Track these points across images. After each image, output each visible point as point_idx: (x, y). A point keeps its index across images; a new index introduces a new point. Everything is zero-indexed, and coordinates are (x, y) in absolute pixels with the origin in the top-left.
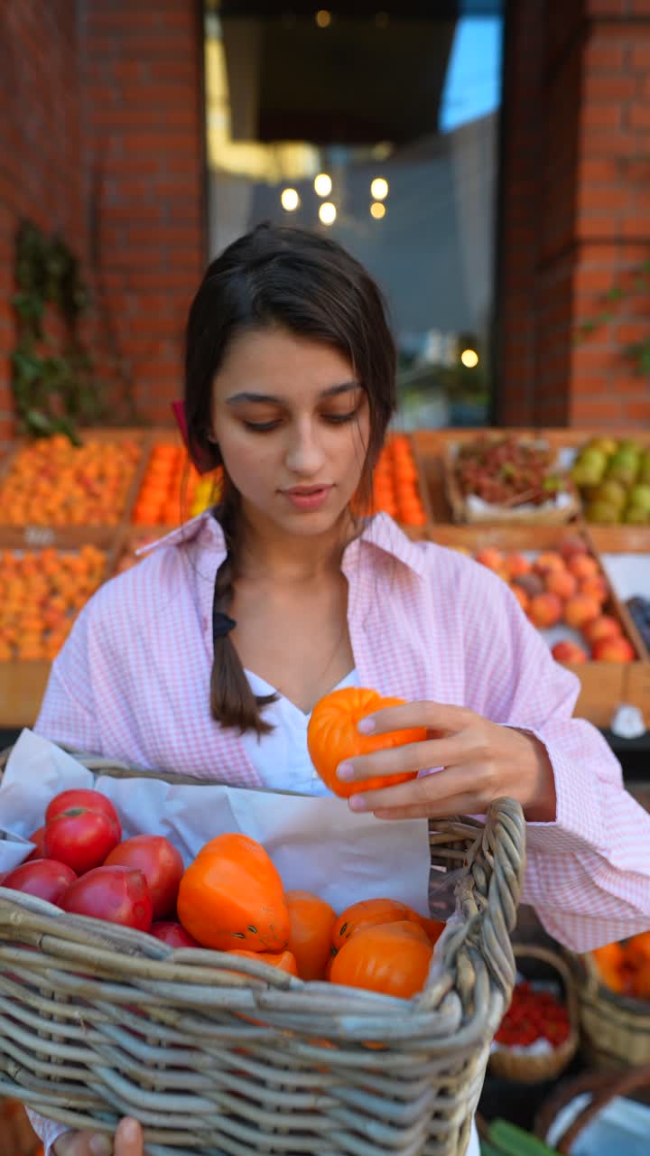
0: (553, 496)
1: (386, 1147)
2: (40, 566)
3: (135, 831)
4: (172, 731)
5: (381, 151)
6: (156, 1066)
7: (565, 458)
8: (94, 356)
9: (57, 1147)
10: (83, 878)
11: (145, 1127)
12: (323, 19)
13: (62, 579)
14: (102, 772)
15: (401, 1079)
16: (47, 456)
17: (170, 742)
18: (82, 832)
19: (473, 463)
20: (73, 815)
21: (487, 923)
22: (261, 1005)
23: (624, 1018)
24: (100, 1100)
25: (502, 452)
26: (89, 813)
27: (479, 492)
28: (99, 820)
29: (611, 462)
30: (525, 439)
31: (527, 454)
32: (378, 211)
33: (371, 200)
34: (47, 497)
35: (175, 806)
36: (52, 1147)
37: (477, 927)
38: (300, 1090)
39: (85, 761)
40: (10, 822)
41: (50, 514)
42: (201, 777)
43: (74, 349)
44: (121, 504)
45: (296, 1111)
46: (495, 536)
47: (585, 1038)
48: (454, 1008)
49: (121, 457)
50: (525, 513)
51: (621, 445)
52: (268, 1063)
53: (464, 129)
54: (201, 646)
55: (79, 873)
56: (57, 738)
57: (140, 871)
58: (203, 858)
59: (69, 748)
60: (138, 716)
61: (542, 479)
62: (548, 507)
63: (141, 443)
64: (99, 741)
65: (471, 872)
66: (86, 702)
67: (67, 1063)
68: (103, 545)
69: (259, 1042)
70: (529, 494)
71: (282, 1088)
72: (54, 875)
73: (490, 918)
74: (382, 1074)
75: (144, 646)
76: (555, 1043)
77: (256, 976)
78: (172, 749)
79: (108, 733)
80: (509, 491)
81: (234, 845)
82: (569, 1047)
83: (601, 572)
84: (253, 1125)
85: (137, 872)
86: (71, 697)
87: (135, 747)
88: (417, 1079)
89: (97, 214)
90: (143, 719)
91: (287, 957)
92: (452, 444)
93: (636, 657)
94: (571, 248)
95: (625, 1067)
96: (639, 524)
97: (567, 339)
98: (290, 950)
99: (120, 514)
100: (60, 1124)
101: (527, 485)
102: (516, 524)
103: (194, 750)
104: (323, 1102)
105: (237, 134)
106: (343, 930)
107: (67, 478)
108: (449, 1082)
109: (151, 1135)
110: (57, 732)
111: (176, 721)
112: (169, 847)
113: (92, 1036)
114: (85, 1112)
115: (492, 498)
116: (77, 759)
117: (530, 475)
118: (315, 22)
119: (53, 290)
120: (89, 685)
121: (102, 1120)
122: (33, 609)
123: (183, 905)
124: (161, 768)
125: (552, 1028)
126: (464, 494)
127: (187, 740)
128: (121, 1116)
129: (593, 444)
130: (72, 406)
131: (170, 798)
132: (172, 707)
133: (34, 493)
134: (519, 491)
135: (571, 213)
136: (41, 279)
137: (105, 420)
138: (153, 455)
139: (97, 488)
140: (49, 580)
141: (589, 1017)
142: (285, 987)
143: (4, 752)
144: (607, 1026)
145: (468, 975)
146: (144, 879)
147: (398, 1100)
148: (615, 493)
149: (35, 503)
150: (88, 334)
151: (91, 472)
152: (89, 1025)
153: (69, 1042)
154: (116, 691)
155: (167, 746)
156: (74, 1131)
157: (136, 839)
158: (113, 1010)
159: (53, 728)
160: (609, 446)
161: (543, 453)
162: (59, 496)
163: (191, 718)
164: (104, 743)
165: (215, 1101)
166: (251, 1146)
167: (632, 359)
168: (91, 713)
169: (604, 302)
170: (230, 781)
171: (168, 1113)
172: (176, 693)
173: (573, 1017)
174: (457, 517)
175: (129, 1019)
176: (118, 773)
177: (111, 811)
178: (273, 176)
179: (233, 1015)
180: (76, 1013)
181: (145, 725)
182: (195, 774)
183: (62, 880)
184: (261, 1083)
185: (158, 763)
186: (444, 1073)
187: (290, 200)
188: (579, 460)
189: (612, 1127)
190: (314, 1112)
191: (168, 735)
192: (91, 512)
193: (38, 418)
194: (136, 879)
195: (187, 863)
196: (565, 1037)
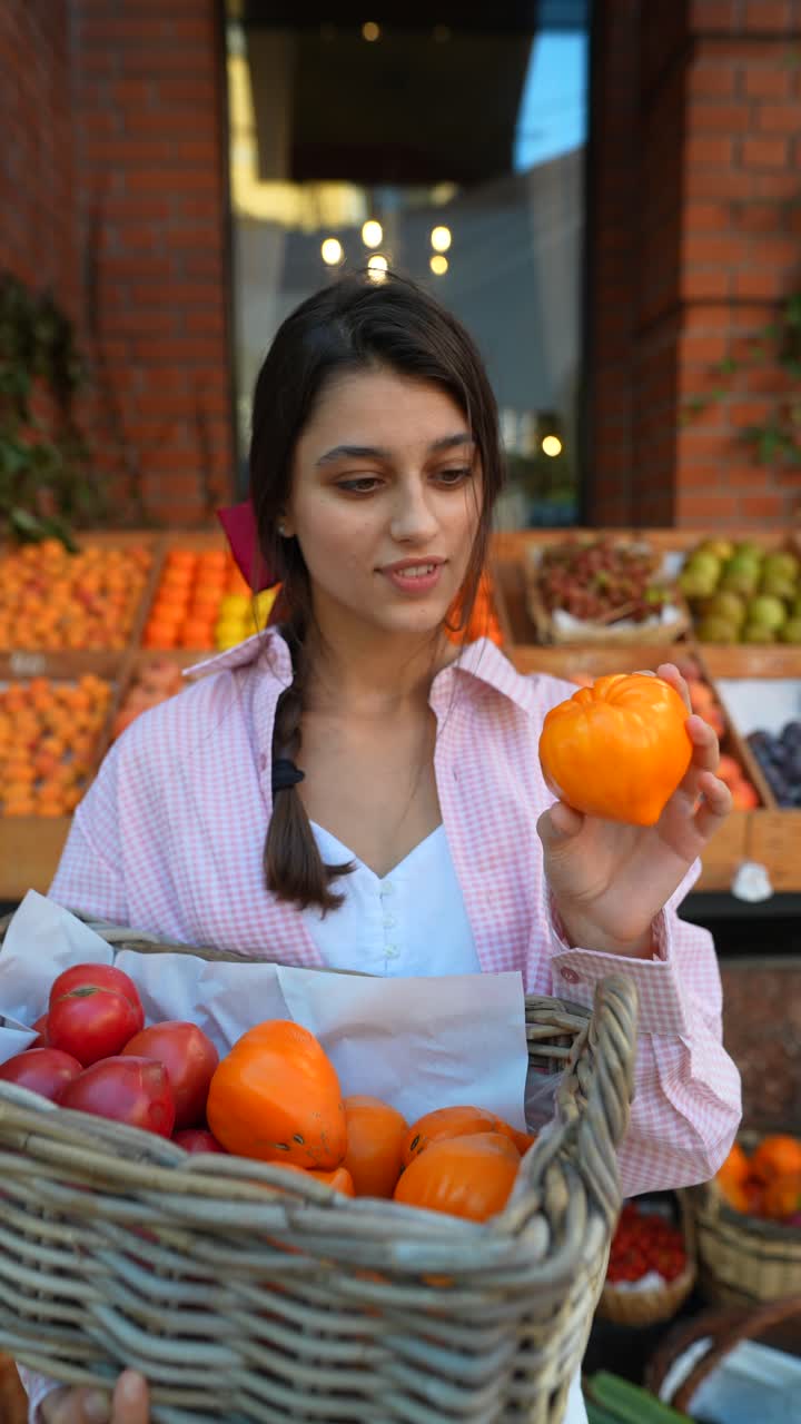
0: (657, 610)
1: (451, 1413)
2: (28, 700)
3: (161, 1016)
4: (215, 892)
5: (442, 194)
6: (165, 1304)
7: (671, 564)
8: (92, 443)
9: (45, 1408)
10: (90, 1069)
11: (152, 1383)
12: (371, 32)
13: (56, 716)
14: (124, 945)
15: (471, 1325)
16: (36, 565)
17: (211, 906)
18: (95, 1016)
19: (561, 570)
20: (83, 995)
21: (586, 1131)
22: (295, 1227)
23: (751, 1243)
24: (97, 1347)
25: (595, 557)
26: (103, 993)
27: (567, 606)
28: (116, 1002)
29: (727, 569)
30: (622, 541)
31: (624, 558)
32: (439, 266)
33: (430, 252)
34: (36, 616)
35: (212, 988)
36: (39, 1409)
37: (572, 1137)
38: (345, 1338)
39: (105, 932)
40: (11, 1006)
41: (40, 637)
42: (245, 953)
43: (68, 433)
44: (127, 624)
45: (340, 1366)
46: (587, 659)
47: (704, 1269)
48: (539, 1233)
49: (129, 565)
50: (624, 630)
51: (738, 549)
52: (304, 1302)
53: (542, 169)
54: (255, 789)
55: (86, 1066)
56: (73, 903)
57: (160, 1063)
58: (241, 1049)
59: (85, 916)
60: (175, 874)
61: (644, 589)
62: (652, 622)
63: (152, 549)
64: (126, 906)
65: (575, 1071)
66: (113, 857)
67: (59, 1299)
68: (108, 675)
69: (291, 1273)
70: (629, 607)
71: (321, 1335)
72: (57, 1067)
73: (590, 1122)
74: (448, 1318)
75: (185, 787)
76: (668, 1277)
77: (292, 1191)
78: (213, 914)
79: (136, 896)
80: (604, 604)
81: (282, 1034)
82: (685, 1281)
83: (716, 701)
84: (284, 1382)
85: (157, 1064)
86: (95, 851)
87: (169, 915)
88: (490, 1325)
89: (94, 269)
90: (180, 877)
91: (341, 1175)
92: (534, 548)
93: (760, 803)
94: (675, 310)
95: (753, 1303)
96: (761, 643)
97: (671, 421)
98: (347, 1168)
99: (128, 636)
100: (51, 1378)
101: (626, 596)
102: (612, 645)
103: (240, 915)
104: (372, 1354)
105: (266, 172)
106: (415, 1143)
107: (61, 592)
108: (533, 1331)
109: (159, 1394)
110: (75, 895)
111: (219, 879)
112: (201, 1036)
113: (88, 1265)
114: (79, 1364)
115: (584, 614)
116: (94, 929)
117: (628, 584)
118: (360, 35)
119: (41, 360)
120: (117, 836)
121: (100, 1373)
122: (22, 754)
123: (214, 1109)
124: (199, 941)
125: (664, 1260)
126: (549, 610)
127: (232, 903)
128: (121, 1367)
129: (704, 547)
130: (66, 504)
131: (207, 978)
132: (216, 863)
133: (20, 610)
134: (615, 605)
135: (674, 267)
136: (27, 349)
137: (107, 520)
138: (167, 563)
139: (99, 604)
140: (41, 716)
141: (709, 1243)
142: (327, 1205)
143: (5, 919)
144: (730, 1253)
145: (559, 1194)
146: (166, 1076)
147: (467, 1352)
148: (732, 606)
149: (23, 622)
150: (84, 416)
151: (91, 584)
152: (85, 1251)
153: (60, 1272)
154: (150, 844)
155: (207, 910)
156: (67, 1389)
157: (163, 1025)
158: (114, 1232)
159: (71, 890)
160: (724, 550)
161: (644, 558)
162: (52, 614)
163: (238, 876)
164: (132, 909)
165: (239, 1352)
166: (284, 1410)
167: (748, 443)
168: (119, 871)
169: (715, 376)
170: (281, 958)
171: (179, 1365)
172: (222, 845)
173: (690, 1245)
174: (542, 636)
175: (132, 1244)
176: (144, 947)
177: (131, 992)
178: (310, 224)
179: (259, 1238)
180: (69, 1235)
181: (182, 885)
182: (240, 948)
183: (66, 1074)
184: (296, 1327)
185: (196, 933)
186: (527, 1319)
187: (332, 252)
188: (687, 567)
189: (739, 1377)
190: (361, 1367)
191: (209, 897)
192: (90, 634)
193: (24, 518)
194: (155, 1073)
195: (223, 1055)
196: (681, 1269)
